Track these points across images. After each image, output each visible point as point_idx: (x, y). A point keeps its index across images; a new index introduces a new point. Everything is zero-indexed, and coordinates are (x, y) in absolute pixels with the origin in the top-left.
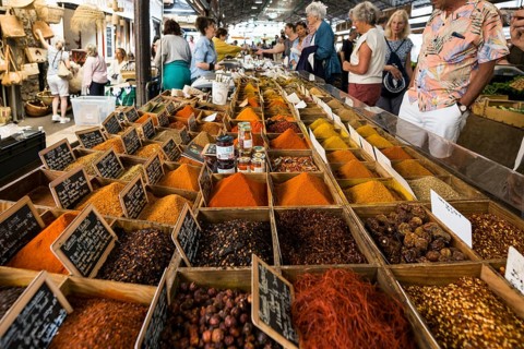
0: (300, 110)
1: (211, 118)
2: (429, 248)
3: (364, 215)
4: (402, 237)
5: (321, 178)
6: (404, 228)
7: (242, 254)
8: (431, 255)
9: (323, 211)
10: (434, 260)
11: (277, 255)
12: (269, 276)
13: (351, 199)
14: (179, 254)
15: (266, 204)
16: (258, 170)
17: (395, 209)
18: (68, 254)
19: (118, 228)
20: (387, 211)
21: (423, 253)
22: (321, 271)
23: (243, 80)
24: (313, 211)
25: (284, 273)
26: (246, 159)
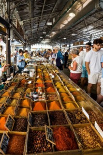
0: (53, 78)
1: (30, 82)
2: (81, 120)
3: (68, 112)
4: (76, 117)
5: (58, 101)
6: (76, 115)
7: (42, 123)
8: (81, 121)
9: (59, 111)
10: (82, 123)
11: (49, 123)
12: (48, 128)
13: (65, 107)
14: (29, 124)
15: (46, 110)
16: (43, 100)
17: (75, 110)
18: (7, 126)
19: (14, 118)
20: (73, 111)
21: (80, 121)
22: (58, 127)
23: (37, 67)
24: (57, 111)
25: (51, 127)
26: (41, 97)
